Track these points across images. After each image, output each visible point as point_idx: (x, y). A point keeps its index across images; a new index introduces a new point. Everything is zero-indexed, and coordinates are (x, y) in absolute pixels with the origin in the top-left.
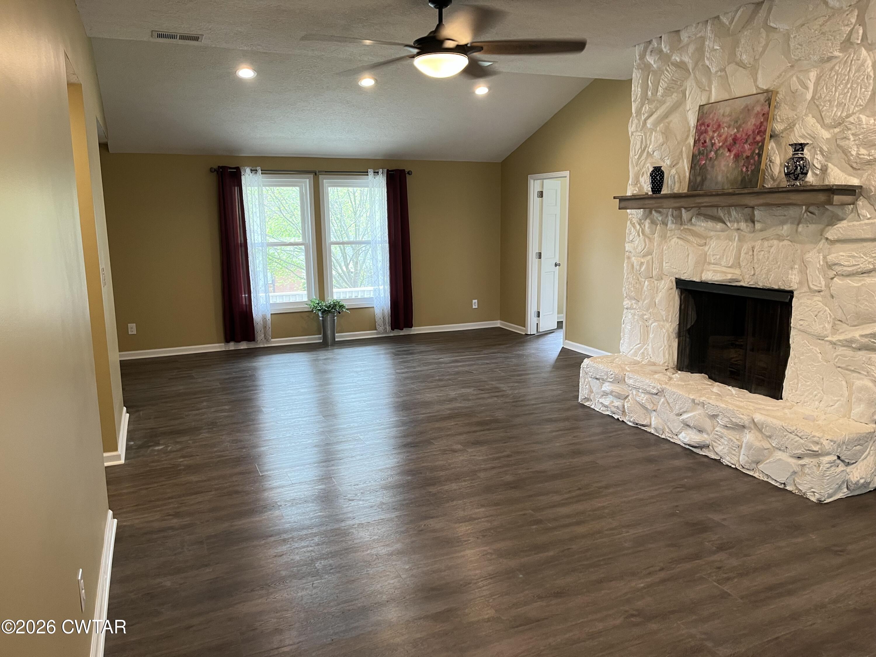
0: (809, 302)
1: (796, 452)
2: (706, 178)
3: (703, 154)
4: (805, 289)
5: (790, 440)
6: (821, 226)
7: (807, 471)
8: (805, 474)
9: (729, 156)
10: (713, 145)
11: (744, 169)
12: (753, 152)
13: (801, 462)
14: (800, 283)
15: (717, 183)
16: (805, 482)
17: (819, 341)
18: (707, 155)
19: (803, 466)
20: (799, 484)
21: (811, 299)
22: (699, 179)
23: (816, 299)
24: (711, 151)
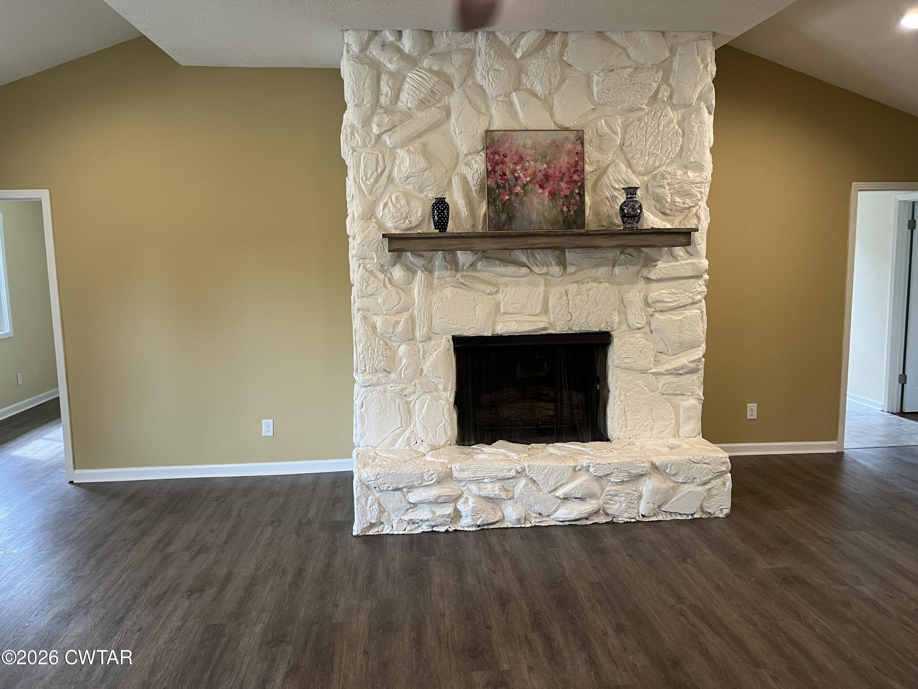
0: (632, 339)
1: (705, 479)
2: (514, 216)
3: (504, 188)
4: (625, 327)
5: (698, 470)
6: (638, 268)
7: (714, 492)
8: (712, 496)
9: (543, 193)
10: (517, 179)
11: (565, 209)
12: (572, 192)
13: (707, 487)
14: (620, 323)
15: (531, 222)
16: (714, 503)
17: (642, 375)
18: (510, 190)
19: (709, 490)
20: (708, 507)
21: (633, 337)
22: (503, 217)
23: (638, 335)
24: (515, 186)
